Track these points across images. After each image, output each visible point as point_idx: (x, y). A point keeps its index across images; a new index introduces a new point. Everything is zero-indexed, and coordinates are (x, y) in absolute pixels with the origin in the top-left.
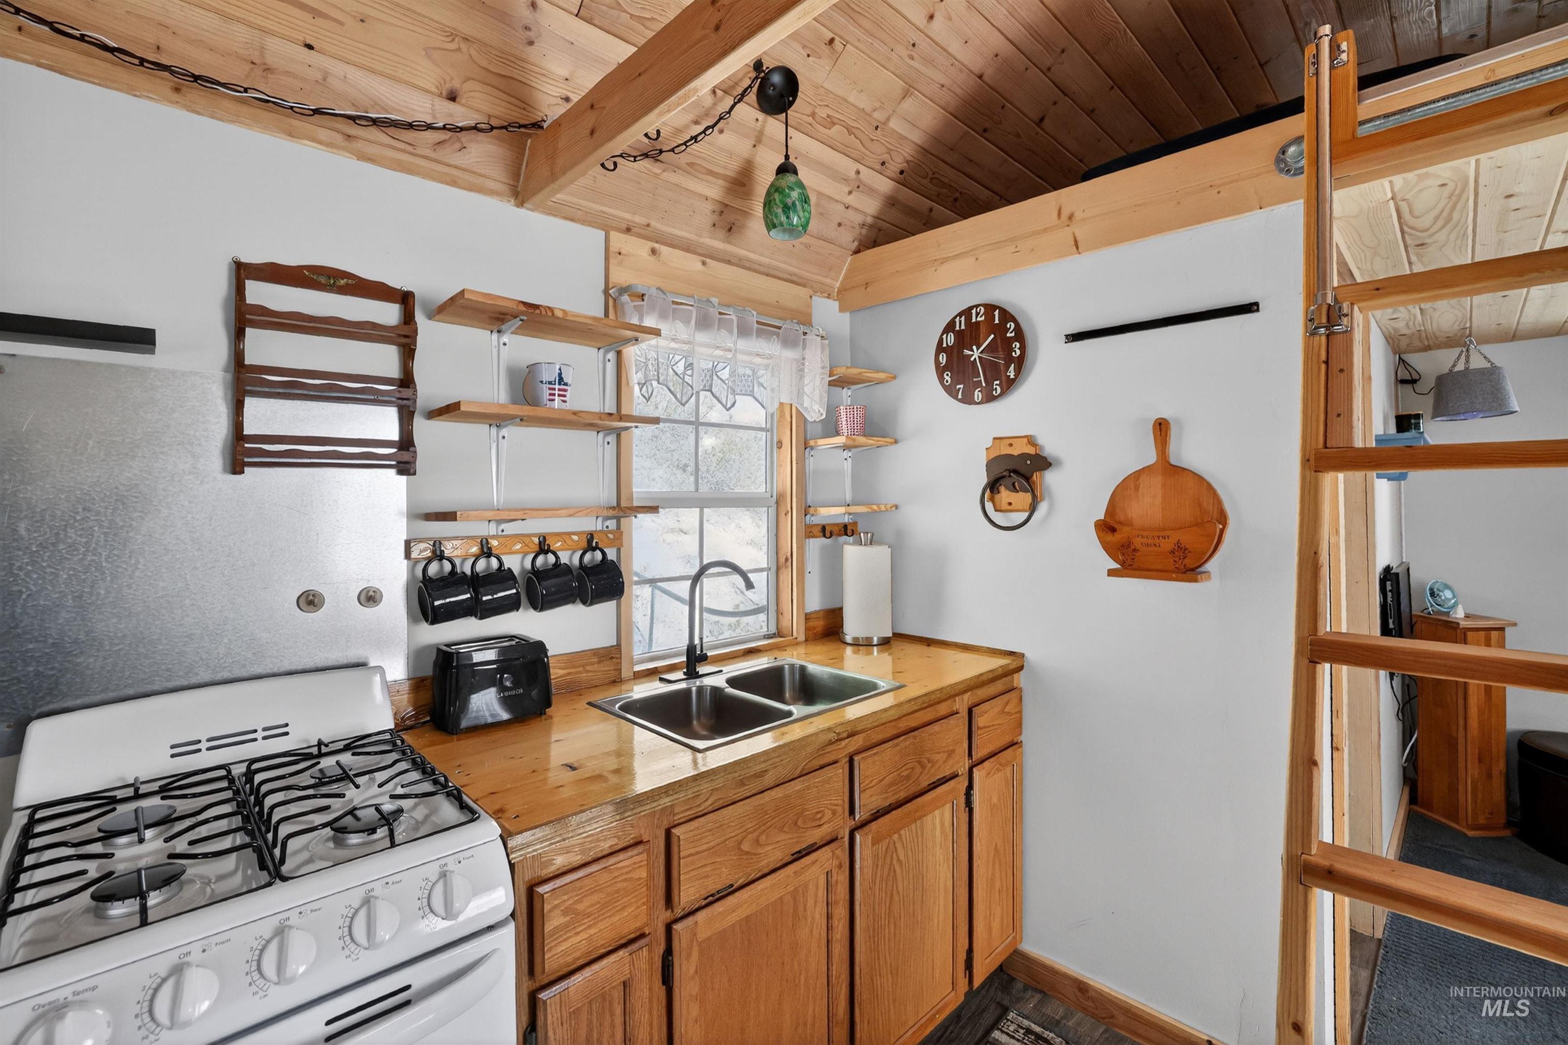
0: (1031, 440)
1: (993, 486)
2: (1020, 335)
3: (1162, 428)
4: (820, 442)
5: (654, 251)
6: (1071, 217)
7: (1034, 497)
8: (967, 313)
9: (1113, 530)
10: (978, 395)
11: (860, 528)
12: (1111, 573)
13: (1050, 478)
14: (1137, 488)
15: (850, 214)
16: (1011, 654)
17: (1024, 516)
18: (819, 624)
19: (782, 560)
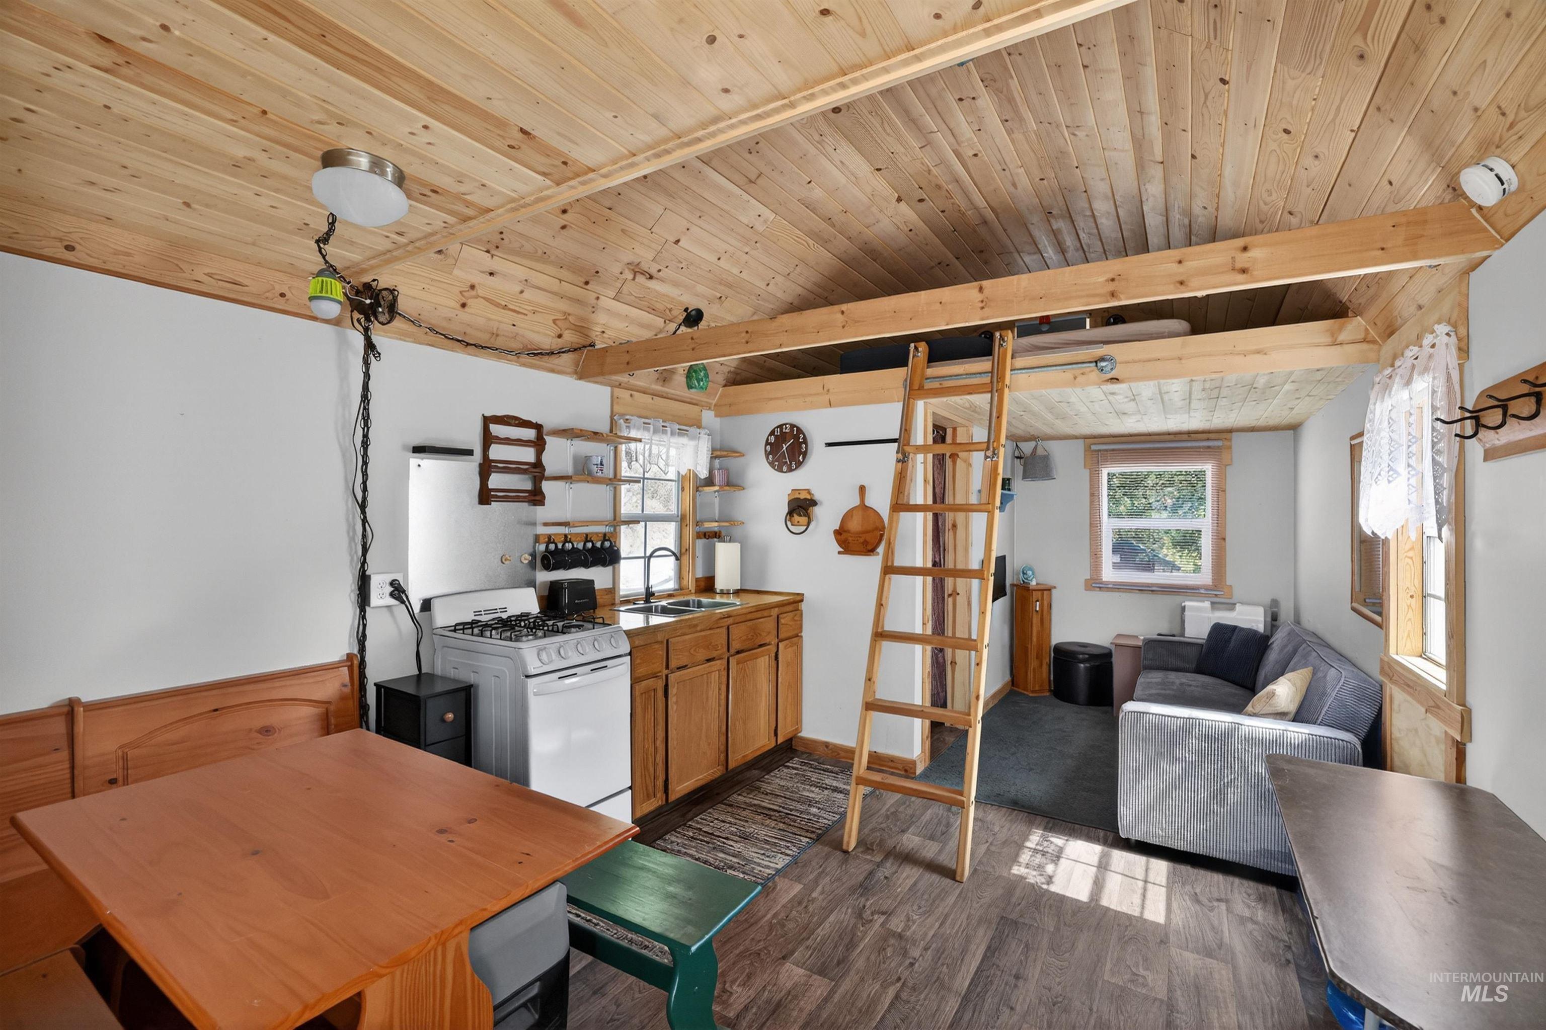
0: (808, 491)
1: (790, 513)
2: (805, 441)
3: (862, 489)
4: (705, 488)
5: (631, 395)
6: (828, 391)
7: (809, 518)
8: (781, 426)
9: (841, 534)
10: (785, 468)
11: (723, 534)
12: (839, 553)
13: (817, 511)
14: (852, 517)
15: (722, 368)
16: (798, 594)
17: (804, 528)
18: (702, 584)
19: (683, 550)
